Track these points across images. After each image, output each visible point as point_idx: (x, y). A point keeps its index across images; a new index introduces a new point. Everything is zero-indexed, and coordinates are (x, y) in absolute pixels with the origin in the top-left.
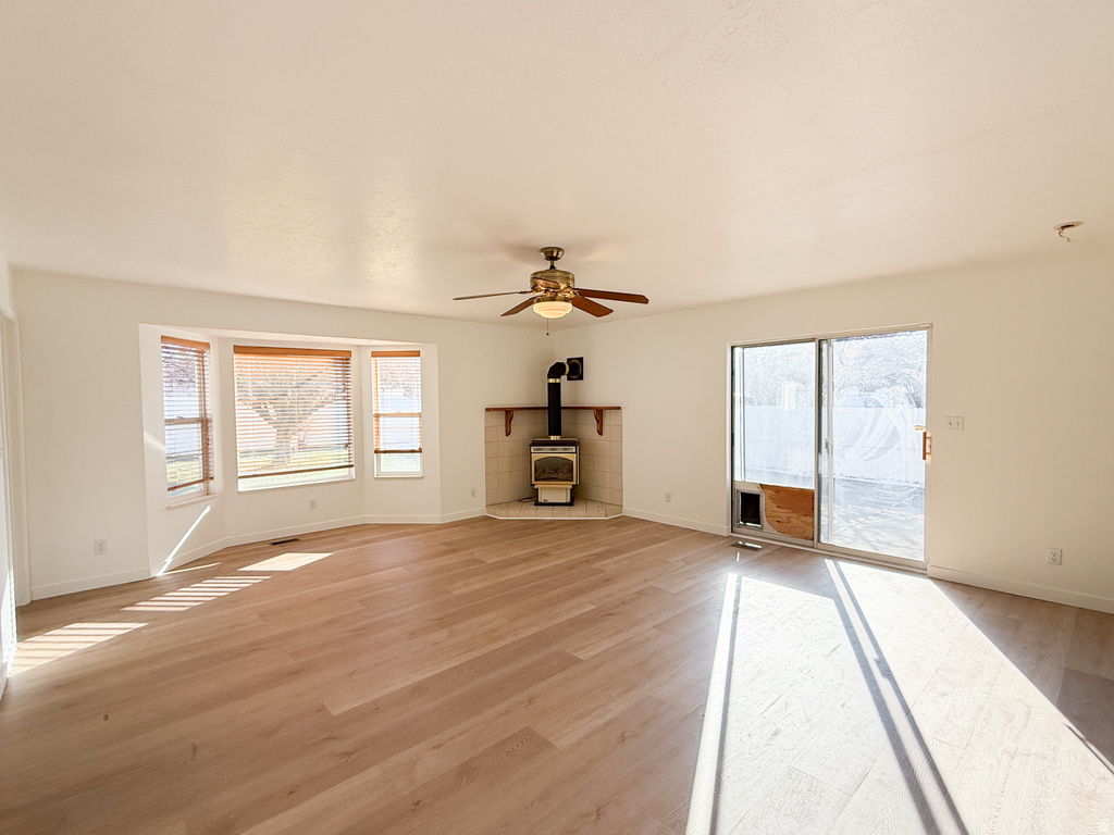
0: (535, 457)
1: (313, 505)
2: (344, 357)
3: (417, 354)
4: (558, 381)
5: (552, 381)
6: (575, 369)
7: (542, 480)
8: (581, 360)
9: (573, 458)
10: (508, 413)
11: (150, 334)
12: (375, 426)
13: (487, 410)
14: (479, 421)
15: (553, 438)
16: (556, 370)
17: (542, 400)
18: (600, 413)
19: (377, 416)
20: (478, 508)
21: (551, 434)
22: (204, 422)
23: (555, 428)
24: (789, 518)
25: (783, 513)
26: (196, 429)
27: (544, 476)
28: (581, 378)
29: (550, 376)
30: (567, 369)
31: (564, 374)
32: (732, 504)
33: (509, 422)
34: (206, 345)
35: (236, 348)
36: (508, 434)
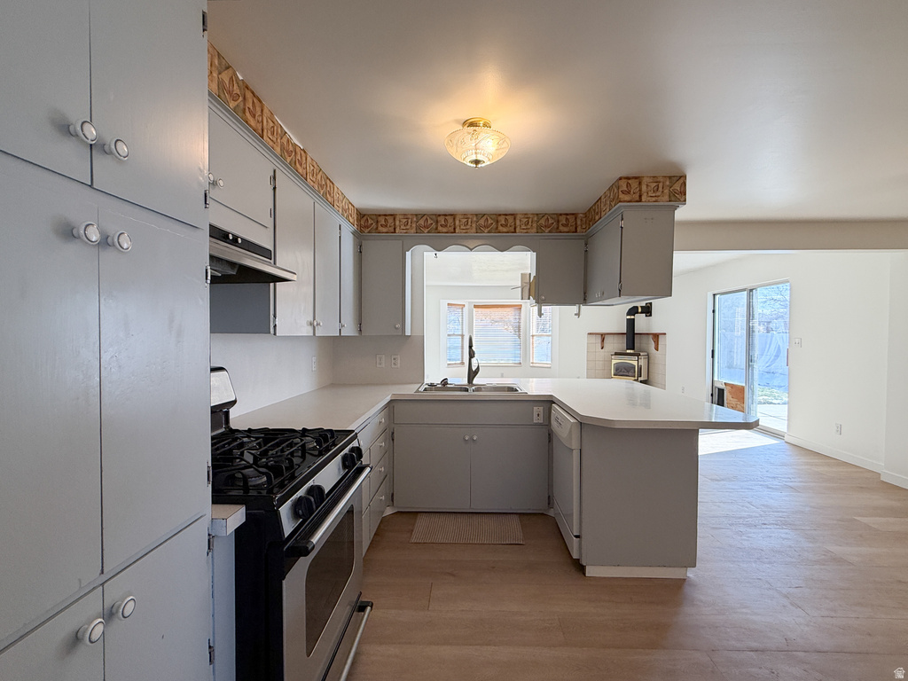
0: (614, 362)
2: (519, 308)
4: (632, 317)
5: (629, 317)
6: (647, 310)
7: (619, 375)
8: (651, 304)
9: (635, 363)
10: (603, 336)
13: (589, 334)
14: (585, 339)
15: (628, 351)
16: (633, 311)
17: (624, 329)
18: (656, 337)
19: (533, 336)
21: (627, 349)
22: (462, 336)
23: (631, 345)
27: (621, 373)
28: (651, 315)
29: (628, 314)
30: (640, 310)
31: (638, 313)
32: (712, 395)
33: (603, 341)
34: (464, 306)
35: (475, 306)
36: (602, 348)
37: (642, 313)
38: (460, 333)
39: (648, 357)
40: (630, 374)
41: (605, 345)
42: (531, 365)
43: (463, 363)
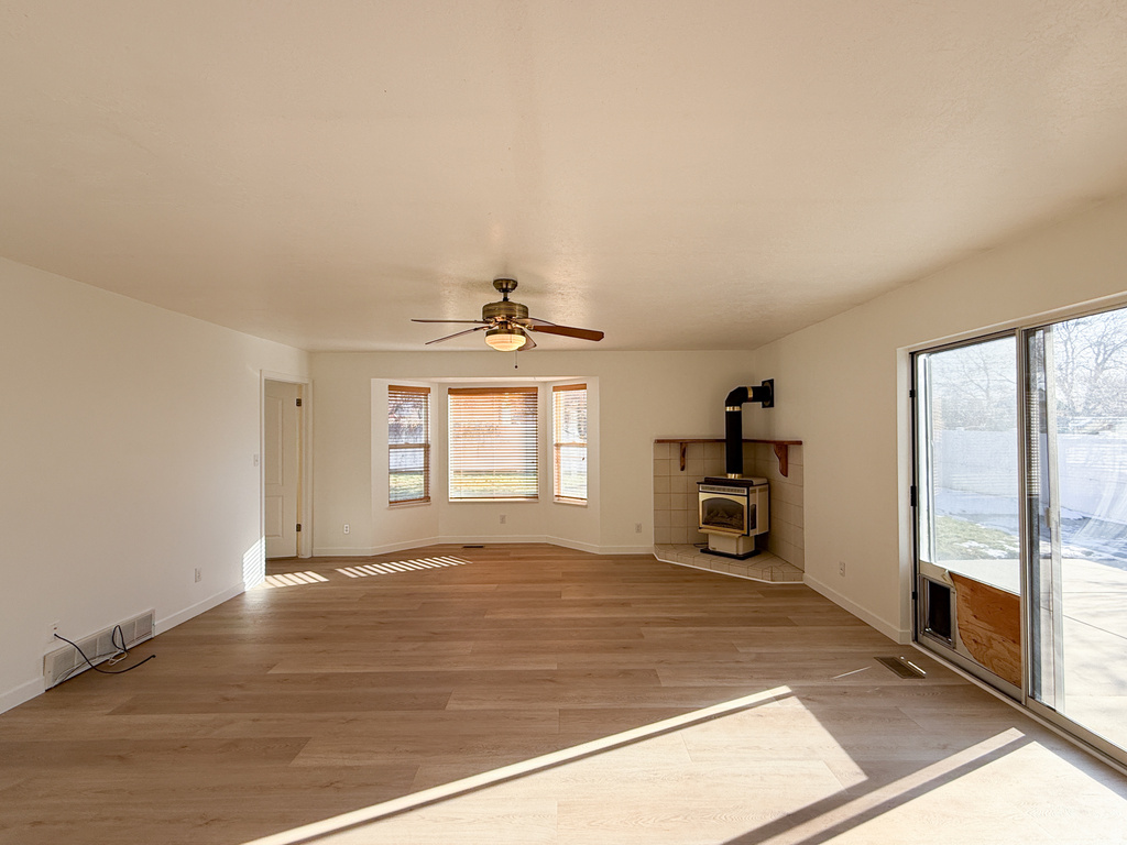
0: (703, 497)
1: (503, 519)
2: (531, 393)
3: (583, 387)
4: (737, 409)
5: (729, 409)
6: (765, 394)
7: (713, 524)
8: (771, 382)
9: (743, 501)
10: (683, 446)
11: (380, 386)
12: (555, 454)
13: (658, 441)
14: (647, 454)
15: (732, 476)
16: (737, 397)
17: (721, 432)
18: (783, 447)
19: (557, 445)
20: (644, 544)
21: (728, 472)
22: (426, 447)
23: (734, 464)
24: (990, 639)
25: (981, 629)
26: (420, 453)
27: (717, 519)
28: (772, 405)
29: (728, 403)
30: (751, 395)
31: (747, 400)
32: (915, 595)
33: (683, 454)
34: (429, 390)
35: (452, 391)
36: (683, 469)
37: (754, 400)
38: (422, 441)
39: (769, 487)
40: (734, 521)
41: (690, 462)
42: (556, 499)
43: (427, 498)
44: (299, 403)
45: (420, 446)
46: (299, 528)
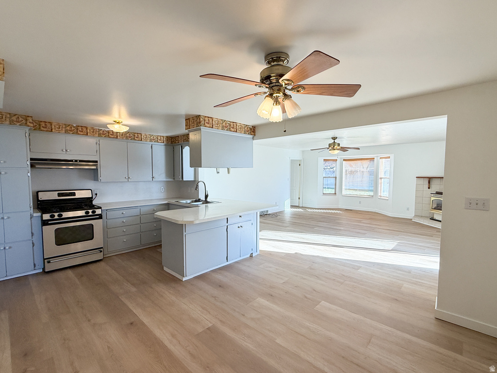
0: (433, 199)
1: (360, 203)
2: (372, 160)
3: (389, 157)
7: (436, 209)
10: (430, 179)
12: (380, 181)
13: (417, 177)
19: (380, 178)
20: (410, 215)
22: (336, 178)
26: (334, 180)
34: (337, 160)
35: (344, 160)
36: (429, 188)
41: (432, 186)
42: (379, 197)
43: (335, 194)
44: (300, 165)
45: (333, 177)
46: (299, 198)
